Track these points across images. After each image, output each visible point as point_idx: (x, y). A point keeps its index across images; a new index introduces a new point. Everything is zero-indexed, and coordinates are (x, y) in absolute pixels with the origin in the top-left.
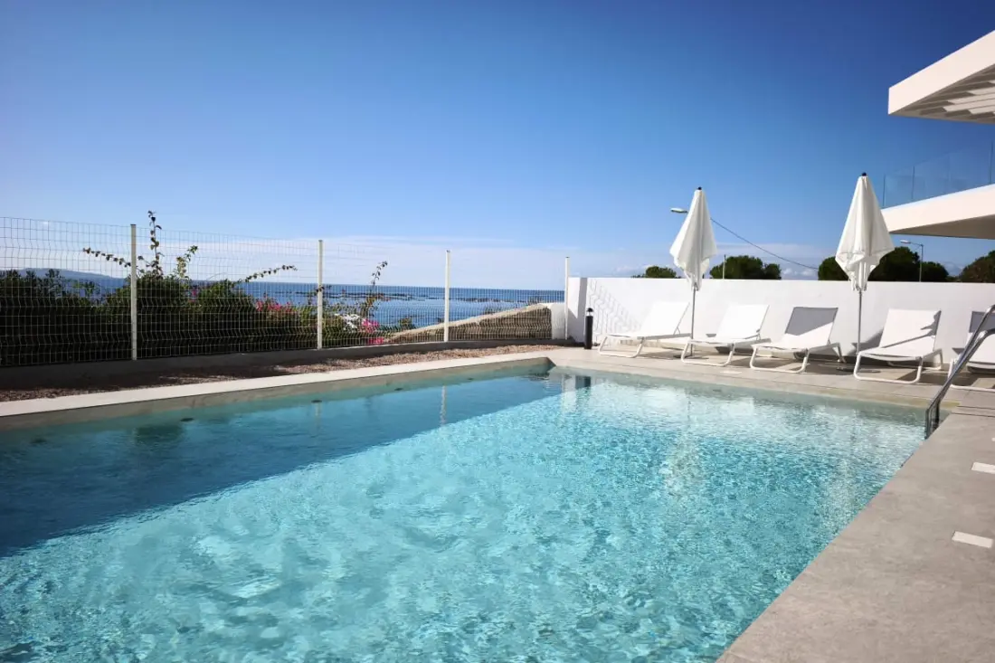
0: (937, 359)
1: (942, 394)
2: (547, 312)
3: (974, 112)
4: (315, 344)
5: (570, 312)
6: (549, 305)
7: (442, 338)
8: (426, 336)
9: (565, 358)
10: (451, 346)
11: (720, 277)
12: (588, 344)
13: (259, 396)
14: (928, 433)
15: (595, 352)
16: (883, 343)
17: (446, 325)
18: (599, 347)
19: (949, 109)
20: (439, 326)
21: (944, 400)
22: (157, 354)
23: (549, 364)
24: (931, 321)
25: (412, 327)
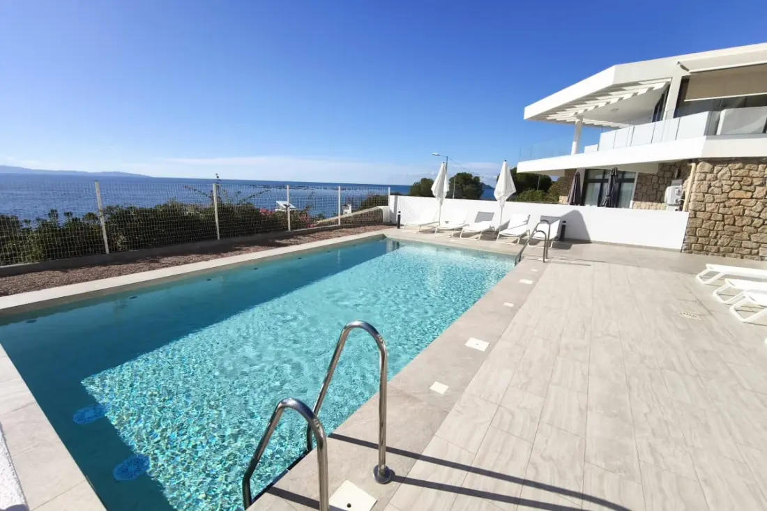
0: (528, 233)
1: (524, 247)
2: (381, 211)
3: (558, 120)
4: (287, 229)
5: (391, 211)
6: (381, 207)
7: (337, 223)
8: (330, 223)
9: (390, 233)
10: (341, 227)
11: (451, 198)
12: (398, 225)
13: (280, 257)
14: (516, 264)
15: (402, 230)
16: (509, 227)
17: (339, 217)
18: (403, 227)
19: (548, 118)
20: (336, 218)
21: (523, 253)
22: (227, 236)
23: (384, 237)
24: (527, 219)
25: (324, 218)
